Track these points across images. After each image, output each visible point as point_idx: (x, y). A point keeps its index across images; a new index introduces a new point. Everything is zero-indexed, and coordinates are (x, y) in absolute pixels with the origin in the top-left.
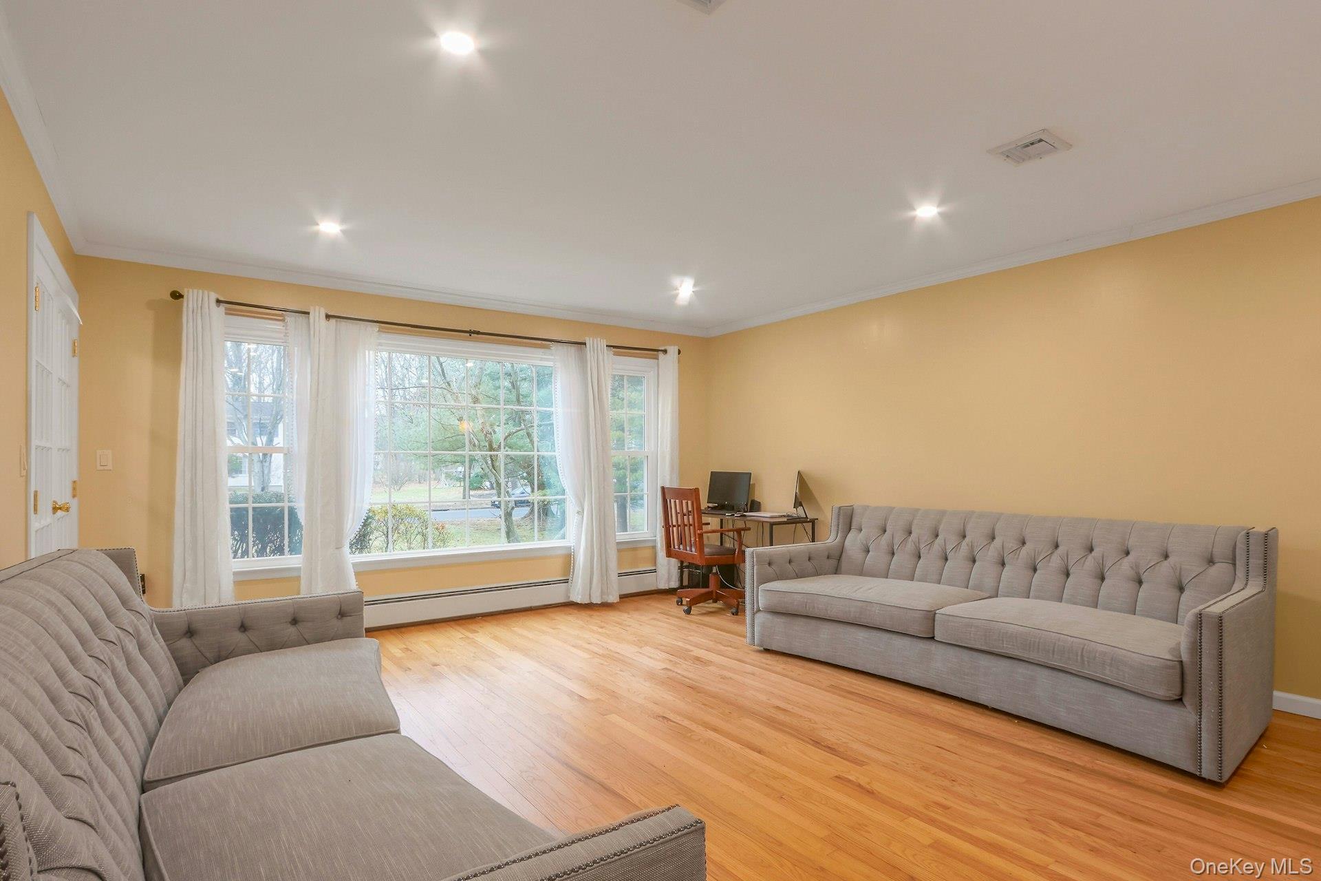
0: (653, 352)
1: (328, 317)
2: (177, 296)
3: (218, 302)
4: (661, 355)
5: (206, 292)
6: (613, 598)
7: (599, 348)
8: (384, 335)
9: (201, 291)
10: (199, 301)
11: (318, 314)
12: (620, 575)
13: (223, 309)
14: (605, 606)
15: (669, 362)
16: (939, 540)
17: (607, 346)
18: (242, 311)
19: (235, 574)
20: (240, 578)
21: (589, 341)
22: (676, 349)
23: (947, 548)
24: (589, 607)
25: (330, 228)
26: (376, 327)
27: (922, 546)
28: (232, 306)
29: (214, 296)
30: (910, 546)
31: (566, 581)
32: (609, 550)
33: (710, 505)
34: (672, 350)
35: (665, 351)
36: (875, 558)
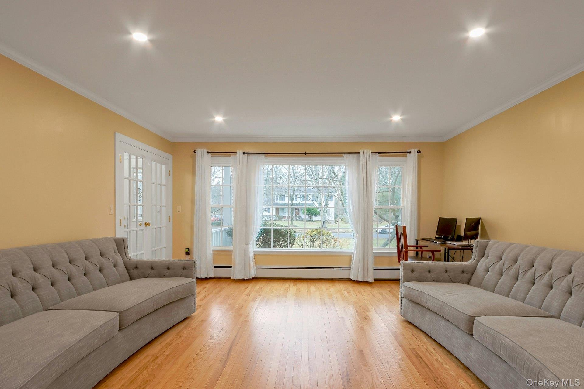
0: (404, 153)
1: (244, 154)
2: (195, 152)
3: (208, 152)
4: (408, 154)
5: (202, 149)
6: (370, 280)
7: (367, 154)
8: (269, 159)
9: (201, 149)
10: (202, 152)
11: (240, 153)
12: (375, 269)
13: (211, 155)
14: (365, 283)
15: (413, 157)
16: (532, 270)
17: (372, 153)
18: (217, 155)
19: (213, 251)
20: (215, 253)
21: (361, 152)
22: (416, 150)
23: (536, 275)
24: (358, 282)
25: (219, 119)
26: (263, 156)
27: (520, 272)
28: (212, 153)
29: (206, 151)
30: (513, 271)
31: (349, 269)
32: (369, 256)
33: (437, 236)
34: (414, 151)
35: (410, 152)
36: (490, 277)
